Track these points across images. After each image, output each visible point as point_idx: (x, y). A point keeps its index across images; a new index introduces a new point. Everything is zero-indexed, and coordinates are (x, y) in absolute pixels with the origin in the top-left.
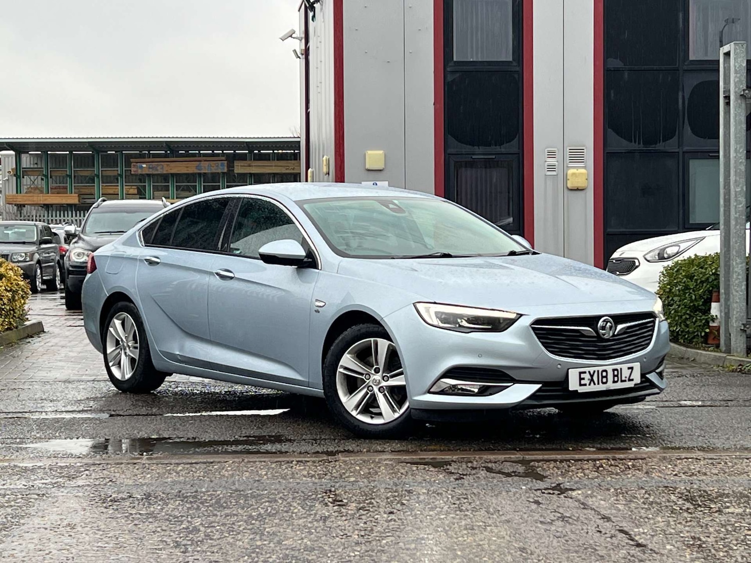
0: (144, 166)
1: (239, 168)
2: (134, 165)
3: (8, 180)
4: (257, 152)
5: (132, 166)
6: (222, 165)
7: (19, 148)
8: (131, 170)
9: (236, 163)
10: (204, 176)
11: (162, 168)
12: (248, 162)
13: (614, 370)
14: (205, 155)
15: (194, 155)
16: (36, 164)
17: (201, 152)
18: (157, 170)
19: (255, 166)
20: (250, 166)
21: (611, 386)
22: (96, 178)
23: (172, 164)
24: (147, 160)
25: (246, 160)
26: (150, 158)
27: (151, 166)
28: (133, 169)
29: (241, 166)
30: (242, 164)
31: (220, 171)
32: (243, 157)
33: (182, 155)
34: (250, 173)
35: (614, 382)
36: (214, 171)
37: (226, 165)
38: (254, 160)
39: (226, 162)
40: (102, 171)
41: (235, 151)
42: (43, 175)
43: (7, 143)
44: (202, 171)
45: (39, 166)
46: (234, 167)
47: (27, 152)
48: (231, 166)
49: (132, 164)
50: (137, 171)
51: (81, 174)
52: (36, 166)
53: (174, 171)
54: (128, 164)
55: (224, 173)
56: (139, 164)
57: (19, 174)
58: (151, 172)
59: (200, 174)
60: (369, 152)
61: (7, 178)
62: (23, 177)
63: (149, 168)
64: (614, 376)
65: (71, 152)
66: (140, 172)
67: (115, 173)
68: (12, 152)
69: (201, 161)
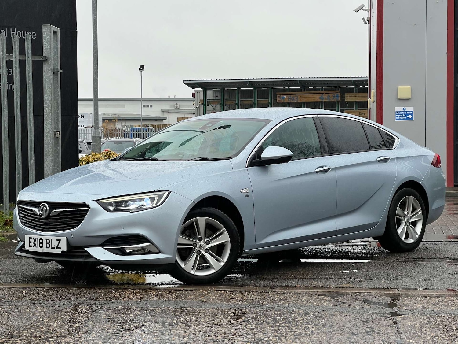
0: (285, 97)
1: (349, 98)
2: (279, 97)
3: (199, 107)
4: (362, 86)
5: (278, 97)
6: (337, 96)
7: (205, 86)
8: (277, 100)
9: (346, 95)
10: (324, 103)
11: (297, 98)
12: (355, 94)
13: (47, 239)
14: (326, 89)
15: (319, 89)
16: (217, 96)
17: (323, 87)
18: (294, 100)
19: (359, 96)
20: (356, 96)
21: (45, 250)
22: (254, 105)
23: (304, 96)
24: (287, 93)
25: (354, 92)
26: (289, 92)
27: (290, 97)
28: (278, 99)
29: (350, 96)
30: (350, 95)
31: (335, 100)
32: (351, 91)
33: (311, 90)
34: (356, 101)
35: (47, 247)
36: (331, 100)
37: (340, 96)
38: (359, 92)
39: (340, 94)
40: (258, 100)
41: (347, 86)
42: (220, 104)
43: (197, 83)
44: (324, 100)
45: (219, 98)
46: (345, 97)
47: (211, 89)
48: (343, 97)
49: (278, 96)
50: (281, 100)
51: (245, 103)
52: (217, 98)
53: (305, 100)
54: (275, 96)
55: (338, 102)
56: (282, 96)
57: (205, 103)
58: (289, 101)
59: (322, 102)
60: (400, 87)
61: (198, 106)
62: (208, 105)
63: (289, 98)
64: (47, 243)
65: (239, 88)
66: (282, 101)
67: (266, 102)
68: (201, 89)
69: (323, 93)
